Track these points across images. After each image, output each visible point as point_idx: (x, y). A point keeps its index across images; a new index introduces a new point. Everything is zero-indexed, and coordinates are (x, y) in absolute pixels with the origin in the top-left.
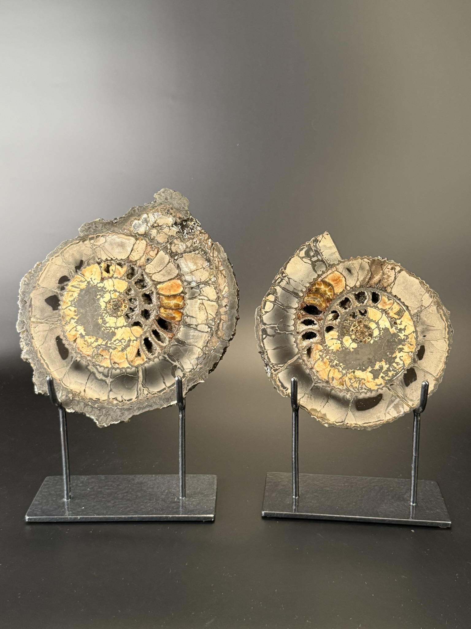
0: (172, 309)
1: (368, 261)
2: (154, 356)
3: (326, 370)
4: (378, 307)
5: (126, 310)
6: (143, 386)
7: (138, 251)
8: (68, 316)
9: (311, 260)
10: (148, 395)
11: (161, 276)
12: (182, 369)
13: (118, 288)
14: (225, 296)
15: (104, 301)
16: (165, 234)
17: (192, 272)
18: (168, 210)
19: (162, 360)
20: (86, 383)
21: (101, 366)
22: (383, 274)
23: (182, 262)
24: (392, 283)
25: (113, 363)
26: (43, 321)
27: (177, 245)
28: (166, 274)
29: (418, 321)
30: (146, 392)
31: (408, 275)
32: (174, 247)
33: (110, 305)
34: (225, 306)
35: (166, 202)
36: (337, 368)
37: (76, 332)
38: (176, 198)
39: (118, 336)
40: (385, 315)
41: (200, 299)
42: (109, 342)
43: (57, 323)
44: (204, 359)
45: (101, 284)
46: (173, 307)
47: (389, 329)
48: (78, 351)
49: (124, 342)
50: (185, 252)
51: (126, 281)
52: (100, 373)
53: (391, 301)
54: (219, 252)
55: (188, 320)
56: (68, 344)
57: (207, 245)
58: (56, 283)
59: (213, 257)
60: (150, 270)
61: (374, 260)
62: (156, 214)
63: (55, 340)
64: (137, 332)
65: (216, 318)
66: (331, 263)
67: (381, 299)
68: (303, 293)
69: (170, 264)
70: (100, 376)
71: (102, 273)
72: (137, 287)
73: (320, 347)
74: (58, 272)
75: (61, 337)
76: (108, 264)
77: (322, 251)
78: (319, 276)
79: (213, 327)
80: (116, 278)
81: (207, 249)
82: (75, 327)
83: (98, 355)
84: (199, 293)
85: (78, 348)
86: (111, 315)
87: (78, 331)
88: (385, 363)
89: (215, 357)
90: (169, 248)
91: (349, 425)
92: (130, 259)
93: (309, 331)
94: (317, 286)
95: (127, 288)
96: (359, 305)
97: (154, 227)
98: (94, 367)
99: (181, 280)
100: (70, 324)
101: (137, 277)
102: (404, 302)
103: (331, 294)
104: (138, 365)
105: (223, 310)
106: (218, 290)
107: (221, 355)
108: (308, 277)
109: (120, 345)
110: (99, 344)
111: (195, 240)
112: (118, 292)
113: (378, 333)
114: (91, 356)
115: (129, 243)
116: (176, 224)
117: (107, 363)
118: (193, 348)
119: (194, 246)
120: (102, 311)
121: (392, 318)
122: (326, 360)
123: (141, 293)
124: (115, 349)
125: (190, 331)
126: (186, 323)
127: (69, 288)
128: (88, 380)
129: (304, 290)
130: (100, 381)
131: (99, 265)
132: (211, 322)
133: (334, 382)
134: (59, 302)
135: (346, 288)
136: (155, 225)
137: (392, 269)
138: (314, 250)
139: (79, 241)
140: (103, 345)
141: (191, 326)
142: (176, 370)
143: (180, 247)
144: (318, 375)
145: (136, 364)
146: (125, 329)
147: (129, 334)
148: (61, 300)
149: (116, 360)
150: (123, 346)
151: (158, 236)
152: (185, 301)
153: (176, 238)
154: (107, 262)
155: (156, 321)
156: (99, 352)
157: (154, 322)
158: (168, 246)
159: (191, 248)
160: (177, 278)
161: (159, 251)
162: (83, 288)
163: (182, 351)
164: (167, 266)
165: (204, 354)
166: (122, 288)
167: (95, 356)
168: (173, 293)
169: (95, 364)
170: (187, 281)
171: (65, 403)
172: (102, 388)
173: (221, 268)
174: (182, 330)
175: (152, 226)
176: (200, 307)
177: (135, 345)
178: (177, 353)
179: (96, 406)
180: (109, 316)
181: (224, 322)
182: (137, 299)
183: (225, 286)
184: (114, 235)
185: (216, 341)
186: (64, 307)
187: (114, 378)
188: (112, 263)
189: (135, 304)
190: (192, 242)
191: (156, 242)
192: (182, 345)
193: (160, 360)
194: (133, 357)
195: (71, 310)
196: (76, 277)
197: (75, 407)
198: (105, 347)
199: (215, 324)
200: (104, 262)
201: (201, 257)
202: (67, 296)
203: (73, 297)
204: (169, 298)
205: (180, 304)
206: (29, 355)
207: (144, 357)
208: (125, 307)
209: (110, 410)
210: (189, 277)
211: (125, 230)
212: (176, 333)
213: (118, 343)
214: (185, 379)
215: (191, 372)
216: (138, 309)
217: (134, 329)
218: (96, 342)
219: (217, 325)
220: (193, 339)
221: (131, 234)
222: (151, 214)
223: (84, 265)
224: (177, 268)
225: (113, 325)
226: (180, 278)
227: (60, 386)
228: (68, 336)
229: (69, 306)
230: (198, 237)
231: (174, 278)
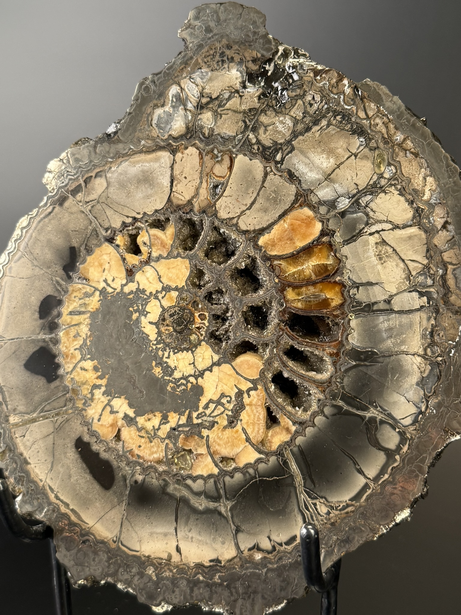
0: (314, 284)
2: (309, 413)
5: (207, 324)
6: (310, 497)
7: (185, 178)
8: (84, 384)
10: (331, 515)
11: (261, 214)
12: (391, 422)
13: (170, 279)
14: (432, 201)
15: (149, 322)
16: (235, 111)
17: (330, 175)
18: (222, 54)
19: (334, 415)
20: (176, 529)
21: (195, 479)
23: (296, 162)
25: (221, 462)
26: (35, 415)
27: (271, 127)
28: (268, 205)
30: (323, 509)
32: (265, 133)
33: (167, 325)
34: (444, 227)
35: (210, 38)
37: (112, 416)
38: (230, 19)
39: (210, 392)
41: (373, 233)
42: (195, 415)
43: (66, 410)
44: (439, 378)
45: (131, 284)
46: (314, 277)
48: (131, 459)
49: (229, 402)
50: (295, 135)
51: (183, 258)
52: (198, 494)
54: (378, 100)
55: (361, 295)
56: (105, 451)
57: (342, 97)
58: (36, 320)
59: (368, 118)
60: (228, 210)
62: (196, 76)
63: (74, 450)
64: (250, 367)
65: (431, 266)
69: (268, 178)
70: (201, 504)
71: (124, 260)
72: (213, 262)
74: (30, 294)
75: (86, 438)
76: (130, 232)
79: (432, 290)
80: (158, 259)
81: (346, 107)
82: (108, 404)
83: (178, 452)
84: (365, 219)
85: (131, 451)
86: (178, 349)
87: (117, 412)
90: (254, 141)
92: (175, 201)
95: (191, 272)
97: (202, 108)
98: (179, 484)
99: (311, 207)
100: (95, 401)
101: (205, 238)
104: (280, 446)
105: (441, 239)
106: (409, 194)
109: (222, 413)
110: (173, 426)
111: (309, 98)
112: (173, 290)
114: (164, 460)
115: (161, 167)
116: (252, 77)
117: (206, 465)
118: (399, 361)
119: (312, 110)
120: (154, 347)
123: (228, 273)
124: (213, 426)
125: (377, 322)
126: (359, 303)
127: (65, 319)
128: (176, 521)
130: (204, 516)
131: (112, 242)
132: (421, 279)
134: (56, 361)
136: (204, 100)
139: (51, 208)
140: (183, 425)
141: (375, 308)
142: (377, 429)
143: (280, 127)
145: (274, 447)
146: (220, 371)
147: (232, 379)
148: (57, 353)
149: (225, 452)
150: (230, 413)
151: (219, 123)
152: (338, 251)
153: (261, 110)
154: (128, 230)
155: (285, 326)
156: (180, 446)
157: (281, 329)
158: (250, 137)
159: (305, 120)
160: (298, 204)
161: (234, 158)
162: (95, 310)
163: (374, 376)
164: (265, 185)
165: (434, 365)
166: (181, 276)
167: (173, 458)
168: (300, 244)
169: (180, 478)
170: (325, 202)
171: (143, 593)
172: (216, 531)
173: (398, 138)
174: (357, 325)
175: (198, 106)
176: (380, 252)
177: (255, 400)
178: (363, 385)
179: (217, 579)
180: (173, 351)
181: (455, 267)
182: (224, 290)
183: (425, 179)
184: (121, 162)
185: (453, 321)
186: (69, 367)
187: (234, 497)
188: (139, 228)
189: (224, 304)
190: (304, 103)
191: (220, 140)
192: (370, 362)
193: (329, 416)
194: (262, 430)
195: (86, 368)
196: (73, 290)
197: (169, 596)
198: (189, 430)
199: (433, 280)
200: (121, 231)
201: (339, 130)
202: (68, 340)
203: (81, 338)
204: (296, 258)
205: (329, 263)
206: (30, 503)
207: (288, 423)
208: (203, 317)
209: (253, 580)
210: (327, 189)
211: (140, 142)
212: (344, 337)
213: (215, 409)
214: (409, 445)
215: (418, 422)
216: (233, 312)
217: (241, 362)
218: (165, 423)
219: (441, 282)
220: (391, 337)
221: (157, 146)
222: (185, 80)
223: (80, 256)
224: (289, 181)
225: (190, 370)
226: (305, 201)
227: (121, 556)
228: (101, 432)
229: (80, 361)
230: (314, 87)
231: (291, 208)
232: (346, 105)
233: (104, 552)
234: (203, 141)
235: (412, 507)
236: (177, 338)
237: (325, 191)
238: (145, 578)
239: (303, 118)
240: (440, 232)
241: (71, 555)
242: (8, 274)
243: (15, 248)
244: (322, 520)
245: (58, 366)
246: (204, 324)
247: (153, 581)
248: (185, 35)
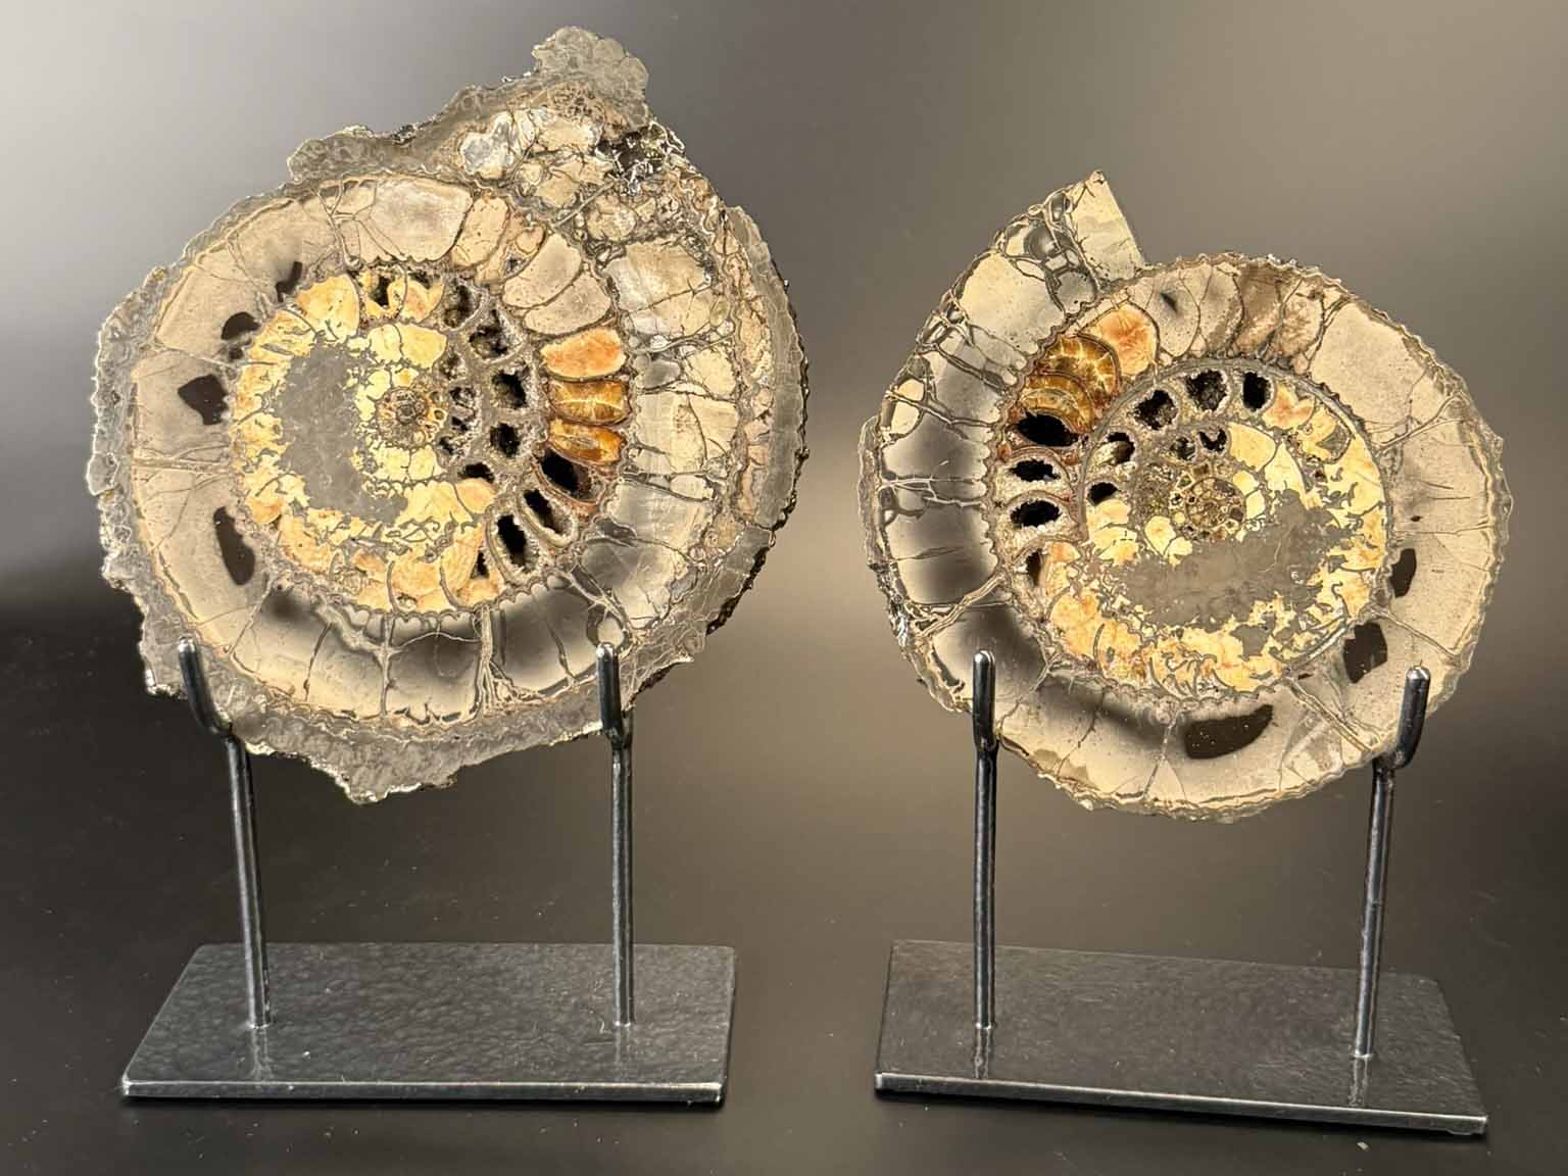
0: (591, 426)
1: (1234, 270)
2: (529, 575)
3: (1089, 627)
4: (1263, 423)
5: (442, 426)
6: (493, 674)
7: (479, 234)
8: (252, 442)
9: (1043, 266)
10: (511, 702)
11: (557, 317)
12: (620, 617)
13: (414, 353)
14: (760, 382)
15: (369, 397)
16: (570, 178)
17: (656, 303)
18: (580, 101)
19: (556, 588)
20: (312, 660)
21: (358, 608)
22: (1284, 312)
23: (622, 272)
24: (1311, 344)
25: (399, 598)
26: (172, 459)
27: (607, 216)
28: (570, 309)
29: (1395, 469)
30: (504, 693)
31: (1364, 317)
32: (597, 221)
33: (390, 409)
34: (762, 416)
35: (570, 74)
36: (1123, 621)
37: (277, 496)
38: (604, 62)
39: (416, 510)
40: (1287, 448)
41: (681, 393)
42: (386, 530)
43: (217, 468)
44: (692, 587)
45: (360, 340)
46: (593, 418)
47: (1298, 494)
48: (285, 557)
49: (435, 530)
50: (633, 238)
51: (441, 333)
52: (356, 628)
53: (1308, 404)
54: (744, 239)
55: (641, 461)
56: (252, 535)
57: (704, 217)
58: (216, 338)
59: (724, 254)
60: (518, 296)
61: (1253, 269)
62: (538, 113)
63: (211, 520)
64: (478, 497)
65: (732, 455)
66: (1111, 277)
67: (1275, 396)
68: (1016, 375)
69: (583, 276)
70: (356, 640)
71: (362, 305)
72: (478, 352)
73: (1071, 552)
74: (220, 301)
75: (232, 512)
76: (383, 274)
77: (1080, 237)
78: (1070, 319)
79: (722, 483)
80: (407, 322)
81: (704, 230)
82: (276, 479)
83: (349, 570)
84: (678, 372)
85: (286, 548)
86: (392, 443)
87: (285, 493)
88: (1285, 604)
89: (728, 581)
90: (581, 224)
91: (1161, 804)
92: (456, 259)
93: (1034, 499)
94: (1063, 353)
95: (445, 354)
96: (1202, 415)
97: (531, 156)
98: (336, 608)
99: (620, 332)
100: (260, 470)
101: (477, 319)
102: (1349, 407)
103: (1109, 380)
104: (479, 603)
105: (754, 428)
106: (739, 363)
107: (748, 576)
108: (1034, 320)
109: (422, 540)
110: (353, 536)
111: (664, 200)
112: (414, 367)
113: (1263, 508)
114: (327, 572)
115: (452, 207)
116: (603, 145)
117: (378, 597)
118: (655, 551)
119: (663, 218)
120: (363, 429)
121: (1309, 459)
122: (1089, 593)
123: (491, 373)
124: (404, 552)
125: (647, 498)
126: (635, 469)
127: (255, 351)
128: (316, 651)
129: (1020, 365)
130: (354, 656)
131: (354, 277)
132: (715, 466)
133: (1112, 665)
134: (225, 399)
135: (1157, 358)
136: (537, 148)
137: (1312, 296)
138: (1057, 233)
140: (367, 539)
141: (651, 480)
142: (601, 620)
143: (618, 221)
144: (1062, 642)
145: (472, 602)
146: (437, 490)
147: (450, 504)
148: (229, 391)
149: (408, 588)
150: (431, 544)
151: (544, 184)
152: (633, 397)
153: (603, 191)
154: (380, 270)
155: (537, 463)
156: (354, 562)
157: (531, 464)
158: (577, 217)
159: (651, 225)
160: (606, 323)
161: (549, 235)
162: (300, 354)
163: (621, 559)
164: (574, 284)
165: (694, 570)
166: (429, 355)
167: (339, 573)
168: (592, 372)
169: (339, 601)
170: (639, 333)
171: (242, 724)
172: (363, 677)
173: (750, 293)
174: (623, 492)
175: (526, 151)
176: (681, 417)
177: (469, 539)
178: (604, 565)
179: (343, 734)
180: (386, 443)
181: (758, 467)
182: (477, 391)
183: (762, 352)
184: (402, 180)
185: (733, 528)
186: (239, 415)
187: (401, 645)
188: (396, 273)
189: (471, 408)
190: (657, 204)
191: (540, 205)
192: (622, 541)
193: (550, 588)
194: (464, 578)
195: (263, 423)
196: (280, 318)
197: (274, 738)
198: (372, 547)
199: (728, 473)
200: (371, 268)
201: (686, 254)
202: (251, 379)
203: (270, 384)
204: (580, 387)
205: (617, 407)
206: (126, 567)
207: (498, 580)
208: (439, 415)
209: (388, 748)
210: (646, 319)
211: (436, 165)
212: (603, 502)
213: (414, 532)
215: (650, 628)
216: (479, 422)
217: (467, 487)
218: (343, 528)
219: (735, 478)
220: (657, 521)
221: (456, 179)
222: (522, 111)
223: (304, 278)
224: (605, 291)
225: (400, 475)
226: (616, 323)
227: (228, 671)
228: (254, 510)
229: (257, 412)
230: (675, 190)
231: (596, 325)
232: (705, 228)
234: (517, 197)
236: (397, 429)
237: (644, 320)
239: (649, 222)
240: (756, 420)
241: (159, 650)
242: (197, 264)
244: (498, 705)
246: (438, 424)
247: (260, 713)
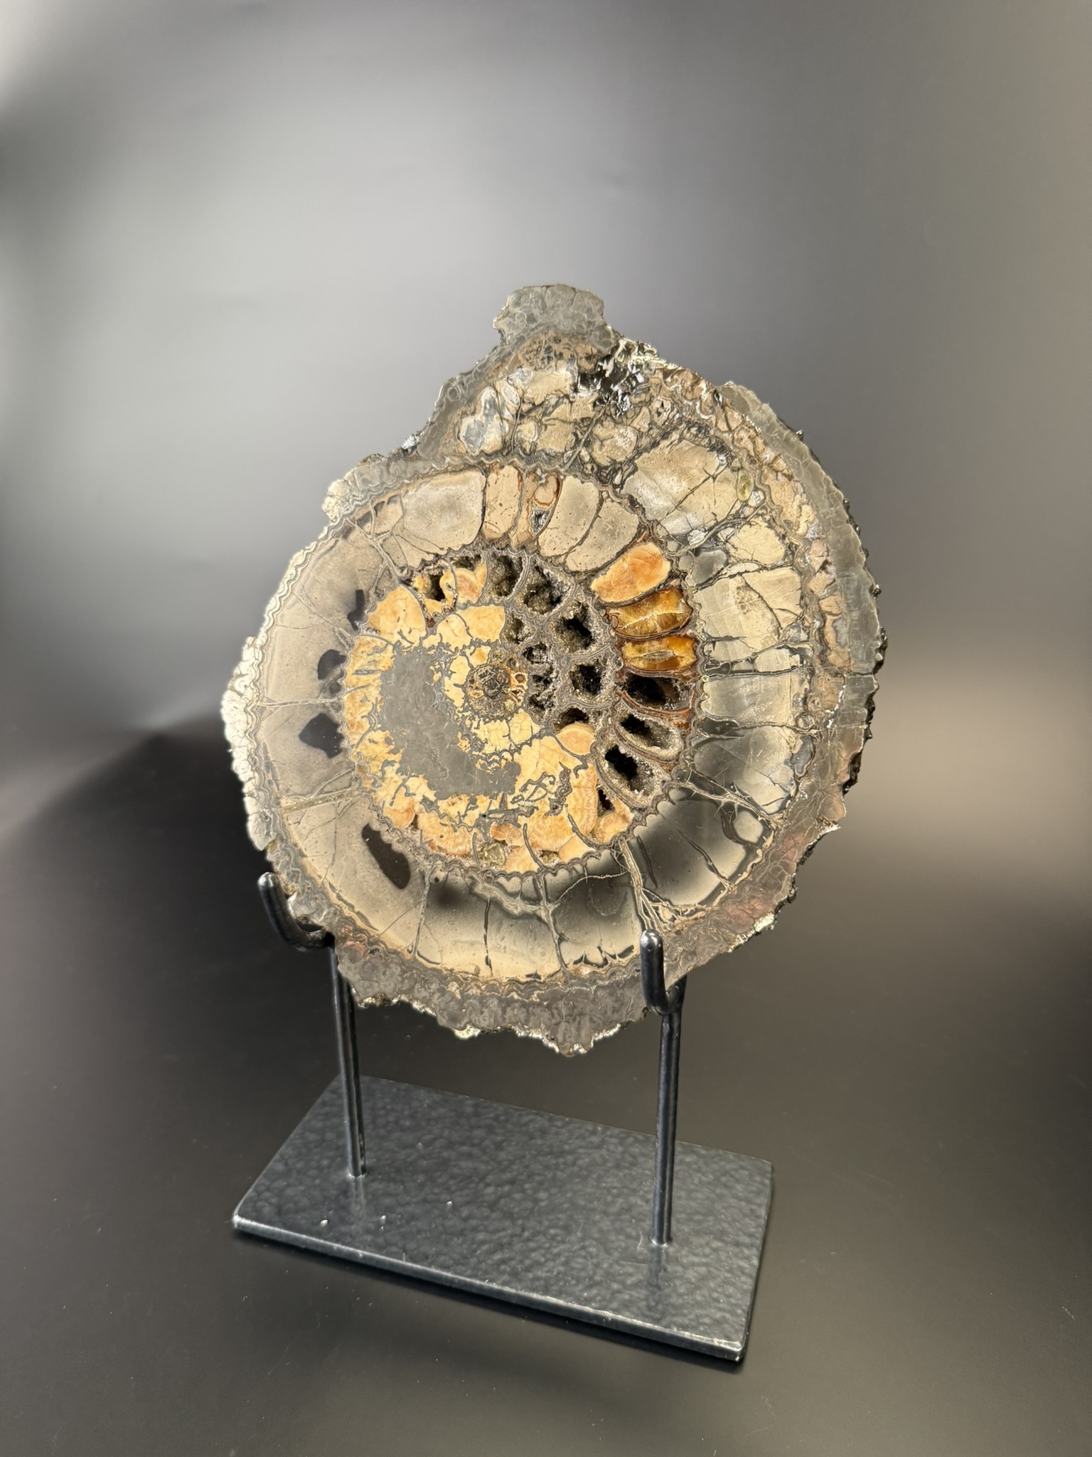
0: (660, 638)
2: (651, 797)
5: (526, 687)
6: (650, 899)
7: (501, 505)
8: (373, 760)
10: (676, 922)
11: (594, 551)
12: (752, 808)
13: (480, 631)
14: (809, 536)
15: (454, 685)
16: (563, 421)
17: (681, 502)
18: (549, 349)
19: (682, 800)
20: (485, 937)
21: (509, 877)
23: (640, 486)
25: (542, 856)
26: (312, 797)
27: (608, 442)
28: (603, 539)
30: (666, 915)
32: (601, 449)
33: (477, 688)
34: (823, 568)
35: (533, 330)
37: (408, 800)
38: (558, 306)
39: (529, 771)
41: (735, 575)
42: (510, 798)
43: (351, 792)
44: (812, 756)
45: (431, 637)
46: (659, 630)
48: (431, 852)
49: (552, 783)
50: (639, 451)
51: (497, 605)
52: (513, 895)
54: (743, 408)
55: (719, 653)
56: (398, 841)
57: (698, 403)
58: (314, 680)
59: (730, 430)
60: (553, 545)
62: (516, 375)
63: (360, 840)
64: (579, 740)
65: (806, 616)
69: (605, 505)
70: (517, 907)
71: (423, 606)
72: (534, 610)
74: (307, 648)
75: (376, 826)
76: (432, 573)
79: (806, 646)
80: (466, 606)
81: (703, 416)
82: (403, 785)
83: (489, 844)
84: (725, 557)
85: (430, 843)
86: (489, 718)
87: (414, 795)
89: (847, 738)
90: (587, 459)
92: (488, 535)
95: (507, 622)
97: (522, 416)
98: (489, 883)
99: (657, 541)
100: (387, 781)
101: (524, 580)
104: (614, 837)
105: (819, 583)
106: (781, 526)
107: (865, 725)
109: (544, 797)
110: (483, 812)
111: (656, 405)
112: (484, 644)
114: (472, 853)
116: (585, 378)
117: (523, 860)
118: (763, 734)
119: (660, 423)
120: (460, 715)
123: (553, 624)
124: (532, 812)
125: (736, 686)
126: (715, 663)
127: (350, 680)
128: (486, 927)
130: (520, 922)
131: (408, 585)
132: (793, 632)
134: (339, 730)
136: (525, 407)
139: (333, 541)
140: (495, 811)
141: (735, 668)
142: (734, 817)
143: (620, 442)
145: (608, 838)
146: (541, 745)
147: (556, 756)
148: (340, 721)
149: (547, 844)
150: (553, 797)
151: (543, 436)
152: (690, 597)
153: (597, 421)
154: (428, 570)
155: (622, 690)
156: (491, 836)
157: (617, 693)
158: (581, 454)
159: (651, 432)
160: (641, 539)
161: (562, 480)
162: (387, 668)
163: (732, 753)
164: (600, 514)
165: (808, 739)
166: (494, 628)
167: (482, 850)
168: (644, 588)
169: (490, 875)
170: (674, 536)
171: (445, 1014)
172: (535, 939)
173: (768, 456)
174: (712, 689)
175: (517, 414)
176: (743, 598)
177: (585, 781)
178: (719, 764)
179: (535, 998)
180: (484, 720)
181: (836, 617)
182: (547, 645)
183: (800, 507)
184: (421, 484)
185: (832, 685)
186: (354, 739)
187: (557, 898)
188: (442, 568)
189: (547, 662)
190: (650, 412)
191: (545, 457)
192: (727, 735)
193: (675, 801)
194: (592, 818)
195: (376, 740)
196: (360, 644)
197: (477, 1018)
198: (503, 817)
199: (808, 634)
200: (420, 571)
201: (693, 445)
202: (354, 706)
203: (370, 704)
204: (638, 606)
205: (678, 612)
206: (306, 904)
207: (624, 810)
208: (520, 678)
209: (579, 999)
210: (677, 520)
211: (444, 459)
212: (696, 704)
213: (534, 792)
214: (774, 837)
215: (785, 809)
216: (558, 672)
217: (568, 734)
218: (472, 809)
219: (817, 637)
220: (754, 704)
221: (465, 464)
222: (501, 381)
223: (368, 601)
224: (630, 510)
225: (504, 744)
226: (650, 535)
227: (417, 969)
228: (394, 818)
229: (369, 731)
230: (663, 392)
231: (632, 544)
232: (703, 413)
233: (397, 964)
234: (523, 458)
235: (776, 912)
236: (489, 704)
237: (675, 522)
238: (446, 996)
239: (649, 431)
240: (818, 574)
241: (356, 968)
242: (279, 623)
243: (288, 590)
244: (665, 928)
245: (341, 737)
246: (522, 687)
247: (456, 999)
248: (503, 325)
